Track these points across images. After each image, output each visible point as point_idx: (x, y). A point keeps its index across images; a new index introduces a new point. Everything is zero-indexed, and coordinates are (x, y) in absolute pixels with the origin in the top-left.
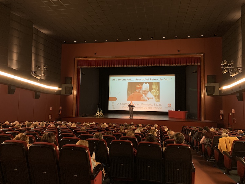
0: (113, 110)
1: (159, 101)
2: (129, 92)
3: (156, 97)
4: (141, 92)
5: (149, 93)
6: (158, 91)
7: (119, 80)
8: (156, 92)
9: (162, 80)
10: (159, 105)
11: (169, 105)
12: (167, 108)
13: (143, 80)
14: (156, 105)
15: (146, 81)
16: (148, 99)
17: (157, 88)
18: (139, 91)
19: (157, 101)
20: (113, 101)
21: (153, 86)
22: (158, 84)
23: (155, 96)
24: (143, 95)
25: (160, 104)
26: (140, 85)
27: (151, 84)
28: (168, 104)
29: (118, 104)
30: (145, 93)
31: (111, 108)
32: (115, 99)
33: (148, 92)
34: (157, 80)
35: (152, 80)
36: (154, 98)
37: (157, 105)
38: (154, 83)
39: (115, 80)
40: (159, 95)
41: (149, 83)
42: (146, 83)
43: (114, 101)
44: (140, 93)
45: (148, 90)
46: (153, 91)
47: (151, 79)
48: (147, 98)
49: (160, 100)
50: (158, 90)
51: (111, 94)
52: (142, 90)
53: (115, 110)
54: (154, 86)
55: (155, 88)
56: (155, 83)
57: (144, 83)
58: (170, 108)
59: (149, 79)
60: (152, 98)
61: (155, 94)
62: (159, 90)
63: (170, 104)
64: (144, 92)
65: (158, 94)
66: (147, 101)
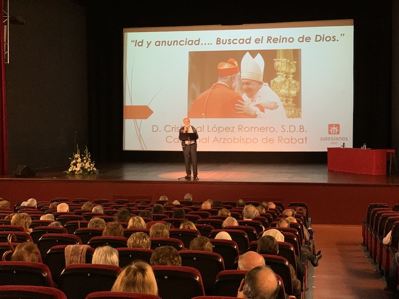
0: (140, 149)
1: (299, 116)
2: (193, 86)
3: (287, 101)
4: (236, 84)
5: (265, 87)
6: (294, 82)
7: (158, 43)
8: (287, 83)
9: (308, 39)
10: (298, 129)
11: (334, 128)
12: (325, 139)
13: (242, 41)
14: (287, 129)
15: (253, 46)
16: (262, 109)
17: (293, 71)
18: (231, 82)
19: (292, 116)
20: (139, 121)
21: (277, 64)
22: (296, 54)
23: (286, 98)
24: (245, 97)
25: (302, 127)
26: (231, 60)
27: (269, 56)
28: (330, 126)
29: (155, 129)
30: (251, 88)
31: (131, 143)
32: (144, 112)
33: (260, 83)
34: (291, 40)
35: (275, 40)
36: (280, 104)
37: (292, 129)
38: (281, 54)
39: (145, 44)
40: (299, 93)
41: (263, 53)
42: (253, 53)
43: (144, 120)
44: (232, 89)
45: (261, 80)
46: (278, 80)
47: (269, 39)
48: (257, 106)
49: (303, 114)
50: (294, 78)
51: (133, 95)
52: (240, 80)
53: (145, 149)
54: (280, 63)
55: (284, 69)
56: (286, 52)
57: (244, 52)
58: (337, 139)
59: (265, 40)
60: (275, 107)
61: (283, 91)
62: (297, 76)
63: (338, 126)
64: (247, 84)
65: (293, 92)
66: (255, 116)
